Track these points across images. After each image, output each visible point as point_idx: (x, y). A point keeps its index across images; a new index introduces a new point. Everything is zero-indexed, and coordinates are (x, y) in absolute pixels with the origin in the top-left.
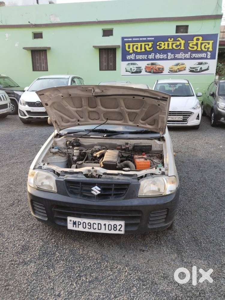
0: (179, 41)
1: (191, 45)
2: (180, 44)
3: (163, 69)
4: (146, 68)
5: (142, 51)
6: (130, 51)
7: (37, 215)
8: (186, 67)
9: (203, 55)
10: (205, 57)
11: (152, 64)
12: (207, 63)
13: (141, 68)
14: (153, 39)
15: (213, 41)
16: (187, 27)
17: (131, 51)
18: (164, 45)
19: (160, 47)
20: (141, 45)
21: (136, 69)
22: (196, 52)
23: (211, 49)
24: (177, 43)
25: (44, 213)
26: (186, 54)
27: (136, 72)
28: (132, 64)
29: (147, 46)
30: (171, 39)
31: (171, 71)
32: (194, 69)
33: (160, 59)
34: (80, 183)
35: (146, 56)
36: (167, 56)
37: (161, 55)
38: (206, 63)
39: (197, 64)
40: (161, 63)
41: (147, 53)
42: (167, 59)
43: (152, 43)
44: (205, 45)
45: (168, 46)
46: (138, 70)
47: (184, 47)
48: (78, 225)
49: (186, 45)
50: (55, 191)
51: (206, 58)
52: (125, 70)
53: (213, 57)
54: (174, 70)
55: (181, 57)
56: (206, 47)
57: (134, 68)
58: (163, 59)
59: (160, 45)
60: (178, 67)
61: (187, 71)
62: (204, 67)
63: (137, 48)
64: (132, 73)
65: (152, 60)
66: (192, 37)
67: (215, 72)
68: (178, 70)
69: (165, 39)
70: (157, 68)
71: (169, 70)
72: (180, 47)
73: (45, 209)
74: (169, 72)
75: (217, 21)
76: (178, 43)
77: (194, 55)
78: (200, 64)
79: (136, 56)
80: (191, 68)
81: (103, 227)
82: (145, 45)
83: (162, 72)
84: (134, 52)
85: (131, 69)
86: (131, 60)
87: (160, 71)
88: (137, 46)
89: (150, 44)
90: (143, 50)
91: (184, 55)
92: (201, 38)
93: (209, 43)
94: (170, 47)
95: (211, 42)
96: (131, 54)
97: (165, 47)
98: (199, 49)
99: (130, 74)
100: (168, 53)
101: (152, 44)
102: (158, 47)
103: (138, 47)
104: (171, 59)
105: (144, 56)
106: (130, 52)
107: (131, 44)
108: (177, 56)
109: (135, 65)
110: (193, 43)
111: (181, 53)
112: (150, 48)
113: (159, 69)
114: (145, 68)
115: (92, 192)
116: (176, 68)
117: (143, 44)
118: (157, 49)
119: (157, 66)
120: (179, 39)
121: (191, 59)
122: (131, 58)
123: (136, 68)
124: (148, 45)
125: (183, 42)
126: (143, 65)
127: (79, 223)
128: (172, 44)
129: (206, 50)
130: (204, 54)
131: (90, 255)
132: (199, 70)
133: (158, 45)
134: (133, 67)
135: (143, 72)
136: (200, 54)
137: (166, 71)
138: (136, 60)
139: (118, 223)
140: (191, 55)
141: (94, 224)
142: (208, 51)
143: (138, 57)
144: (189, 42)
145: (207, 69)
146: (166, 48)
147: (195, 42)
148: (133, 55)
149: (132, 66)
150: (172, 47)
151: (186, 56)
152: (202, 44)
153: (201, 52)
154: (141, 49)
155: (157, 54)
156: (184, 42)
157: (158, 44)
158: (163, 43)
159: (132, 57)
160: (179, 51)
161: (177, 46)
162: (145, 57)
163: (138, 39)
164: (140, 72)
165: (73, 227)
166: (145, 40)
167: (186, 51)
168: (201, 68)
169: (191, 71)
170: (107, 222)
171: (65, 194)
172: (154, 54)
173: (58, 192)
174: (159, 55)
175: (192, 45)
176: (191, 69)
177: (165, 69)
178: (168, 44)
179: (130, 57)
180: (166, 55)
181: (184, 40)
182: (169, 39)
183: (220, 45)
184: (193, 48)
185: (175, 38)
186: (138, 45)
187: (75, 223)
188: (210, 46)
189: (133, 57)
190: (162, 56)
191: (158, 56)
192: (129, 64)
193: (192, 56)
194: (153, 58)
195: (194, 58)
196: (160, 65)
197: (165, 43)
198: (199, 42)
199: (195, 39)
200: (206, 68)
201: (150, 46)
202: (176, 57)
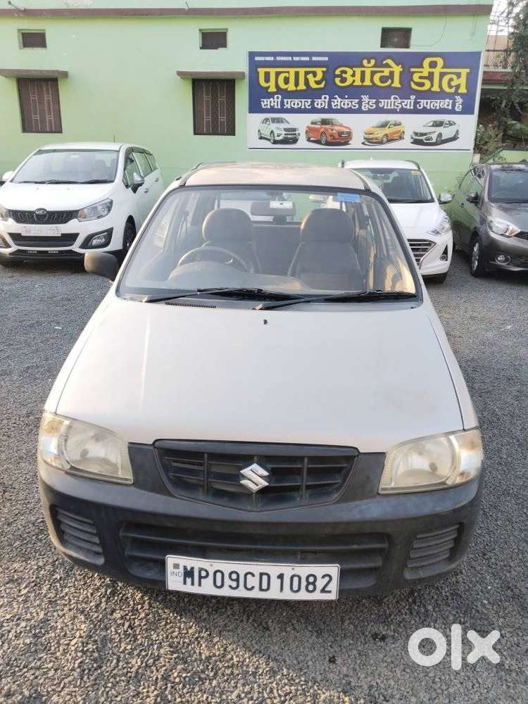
0: (388, 66)
1: (416, 78)
2: (392, 73)
3: (349, 134)
4: (309, 131)
5: (298, 88)
6: (269, 87)
7: (70, 549)
8: (403, 132)
9: (446, 103)
10: (450, 107)
11: (324, 122)
12: (455, 124)
13: (297, 132)
14: (326, 59)
15: (468, 70)
16: (407, 32)
17: (271, 87)
18: (353, 75)
19: (343, 80)
20: (297, 74)
21: (284, 132)
22: (429, 95)
23: (463, 90)
24: (383, 72)
25: (95, 543)
26: (406, 101)
27: (285, 141)
28: (274, 120)
29: (310, 77)
30: (369, 62)
31: (370, 141)
32: (424, 138)
33: (342, 111)
34: (206, 455)
35: (309, 100)
36: (360, 103)
37: (346, 100)
38: (451, 124)
39: (431, 124)
40: (344, 121)
41: (310, 93)
42: (359, 111)
43: (325, 69)
44: (451, 80)
45: (363, 80)
46: (289, 136)
47: (400, 83)
48: (200, 577)
49: (406, 77)
50: (126, 479)
51: (453, 112)
52: (257, 136)
53: (467, 110)
54: (376, 139)
55: (392, 108)
56: (453, 84)
57: (279, 130)
58: (350, 111)
59: (344, 75)
60: (387, 131)
61: (407, 142)
62: (447, 132)
63: (287, 81)
64: (275, 142)
65: (322, 111)
66: (418, 59)
67: (471, 146)
68: (385, 140)
69: (354, 60)
70: (334, 131)
71: (365, 139)
72: (390, 81)
73: (95, 531)
74: (363, 143)
75: (480, 20)
76: (386, 72)
77: (423, 103)
78: (438, 124)
79: (285, 100)
80: (416, 134)
81: (275, 582)
82: (307, 73)
83: (346, 143)
84: (279, 90)
85: (272, 132)
86: (272, 110)
87: (341, 140)
88: (287, 75)
89: (319, 71)
90: (302, 86)
91: (400, 101)
92: (440, 61)
93: (459, 75)
94: (368, 82)
95: (464, 72)
96: (271, 95)
97: (354, 81)
98: (436, 88)
99: (269, 144)
100: (362, 96)
101: (323, 72)
102: (337, 80)
103: (291, 79)
104: (370, 112)
105: (303, 100)
106: (269, 91)
107: (273, 71)
108: (384, 103)
109: (282, 122)
110: (422, 72)
111: (393, 97)
112: (318, 83)
113: (340, 134)
114: (306, 132)
115: (244, 482)
116: (380, 134)
117: (302, 71)
118: (335, 83)
119: (336, 128)
120: (389, 61)
121: (415, 111)
122: (272, 105)
123: (285, 130)
124: (315, 74)
125: (397, 70)
126: (301, 122)
127: (203, 574)
128: (373, 73)
129: (453, 90)
130: (448, 100)
131: (232, 659)
132: (434, 140)
133: (338, 76)
134: (278, 128)
135: (302, 141)
136: (438, 101)
137: (356, 141)
138: (283, 110)
139: (319, 570)
140: (416, 103)
141: (249, 576)
142: (456, 93)
143: (289, 103)
144: (412, 70)
145: (454, 138)
146: (358, 83)
147: (426, 70)
148: (278, 98)
149: (273, 126)
150: (372, 80)
151: (406, 105)
152: (442, 75)
153: (441, 95)
154: (297, 84)
155: (336, 98)
156: (401, 70)
157: (338, 72)
158: (350, 71)
159: (275, 102)
160: (388, 92)
161: (383, 79)
162: (306, 103)
163: (290, 58)
164: (295, 141)
165: (185, 583)
166: (306, 61)
167: (405, 92)
168: (440, 135)
169: (416, 142)
170: (288, 570)
171: (159, 489)
172: (327, 97)
173: (137, 484)
174: (339, 100)
175: (420, 78)
176: (418, 138)
177: (354, 135)
178: (363, 73)
179: (271, 102)
180: (357, 101)
181: (400, 66)
182: (365, 62)
183: (485, 82)
184: (422, 85)
185: (379, 60)
186: (288, 72)
187: (188, 573)
188: (463, 81)
189: (276, 104)
190: (347, 103)
191: (338, 102)
192: (267, 120)
193: (420, 106)
194: (326, 107)
195: (425, 111)
196: (341, 126)
197: (354, 72)
198: (437, 71)
199: (426, 62)
200: (452, 136)
201: (319, 76)
202: (381, 105)
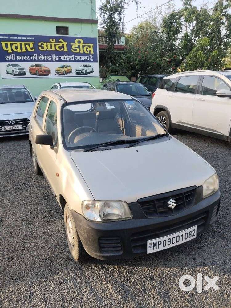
0: (61, 42)
1: (73, 47)
2: (63, 45)
3: (49, 71)
4: (30, 70)
5: (23, 51)
6: (8, 50)
8: (72, 70)
9: (86, 58)
10: (88, 59)
11: (37, 66)
12: (91, 66)
13: (25, 70)
14: (34, 38)
15: (93, 45)
16: (66, 29)
17: (9, 50)
18: (47, 46)
19: (43, 48)
20: (21, 45)
21: (18, 71)
22: (79, 54)
23: (92, 52)
24: (59, 44)
25: (118, 247)
26: (71, 57)
27: (20, 74)
28: (13, 65)
29: (27, 46)
30: (53, 40)
31: (58, 73)
32: (80, 72)
33: (44, 61)
34: (155, 200)
35: (28, 56)
36: (52, 57)
37: (45, 56)
38: (90, 66)
39: (82, 66)
40: (46, 65)
41: (27, 53)
42: (52, 61)
43: (34, 43)
44: (87, 48)
45: (51, 48)
46: (21, 72)
47: (67, 49)
48: (159, 245)
49: (69, 47)
50: (130, 217)
51: (89, 61)
52: (6, 72)
53: (95, 61)
54: (61, 72)
55: (65, 59)
56: (88, 50)
57: (16, 70)
58: (47, 61)
59: (43, 46)
60: (65, 69)
61: (73, 74)
62: (89, 70)
63: (16, 48)
64: (15, 75)
65: (35, 61)
66: (73, 40)
67: (99, 74)
68: (65, 73)
69: (47, 39)
70: (42, 70)
71: (56, 72)
72: (63, 49)
73: (119, 242)
74: (56, 74)
75: (94, 26)
76: (61, 44)
77: (78, 58)
78: (85, 66)
79: (17, 56)
80: (77, 70)
81: (181, 238)
82: (25, 45)
83: (48, 75)
84: (13, 52)
85: (13, 71)
86: (11, 61)
87: (46, 73)
88: (16, 45)
89: (31, 44)
90: (24, 50)
91: (68, 57)
92: (82, 41)
93: (90, 47)
94: (53, 49)
95: (92, 45)
96: (10, 54)
97: (47, 48)
98: (82, 52)
99: (12, 76)
100: (52, 55)
101: (33, 44)
102: (40, 48)
103: (18, 47)
104: (56, 61)
105: (26, 56)
106: (9, 52)
107: (9, 43)
108: (61, 57)
109: (17, 66)
110: (75, 45)
111: (65, 55)
112: (31, 49)
113: (45, 70)
114: (29, 70)
116: (62, 70)
117: (23, 44)
118: (39, 48)
119: (43, 68)
120: (61, 40)
121: (75, 61)
122: (11, 58)
123: (19, 69)
124: (29, 45)
125: (65, 44)
126: (27, 66)
127: (160, 243)
128: (55, 45)
129: (88, 53)
130: (87, 57)
132: (84, 73)
133: (40, 46)
134: (15, 69)
135: (28, 74)
136: (83, 57)
137: (53, 73)
138: (16, 61)
139: (192, 229)
140: (75, 58)
141: (173, 239)
142: (90, 54)
143: (19, 58)
144: (71, 44)
145: (92, 72)
146: (49, 49)
147: (77, 44)
148: (13, 55)
149: (13, 68)
150: (55, 48)
151: (71, 58)
153: (84, 54)
154: (21, 49)
155: (40, 55)
156: (67, 44)
157: (40, 44)
158: (45, 44)
160: (62, 53)
161: (60, 48)
162: (28, 58)
163: (17, 38)
164: (24, 74)
165: (153, 249)
166: (25, 39)
167: (69, 53)
168: (86, 71)
169: (77, 73)
170: (184, 232)
171: (142, 217)
172: (37, 55)
173: (134, 217)
174: (42, 56)
175: (75, 47)
176: (77, 72)
177: (51, 71)
178: (51, 45)
179: (10, 57)
180: (50, 57)
181: (66, 42)
182: (51, 40)
183: (100, 49)
184: (76, 50)
185: (57, 39)
186: (17, 44)
187: (155, 245)
188: (91, 49)
189: (13, 58)
190: (46, 58)
191: (41, 57)
192: (9, 65)
193: (77, 59)
194: (37, 59)
195: (79, 61)
196: (45, 67)
197: (47, 44)
198: (81, 45)
199: (76, 41)
201: (32, 46)
202: (61, 59)
